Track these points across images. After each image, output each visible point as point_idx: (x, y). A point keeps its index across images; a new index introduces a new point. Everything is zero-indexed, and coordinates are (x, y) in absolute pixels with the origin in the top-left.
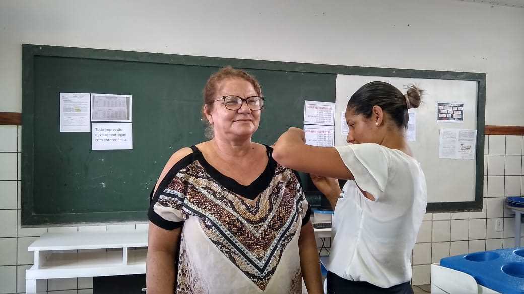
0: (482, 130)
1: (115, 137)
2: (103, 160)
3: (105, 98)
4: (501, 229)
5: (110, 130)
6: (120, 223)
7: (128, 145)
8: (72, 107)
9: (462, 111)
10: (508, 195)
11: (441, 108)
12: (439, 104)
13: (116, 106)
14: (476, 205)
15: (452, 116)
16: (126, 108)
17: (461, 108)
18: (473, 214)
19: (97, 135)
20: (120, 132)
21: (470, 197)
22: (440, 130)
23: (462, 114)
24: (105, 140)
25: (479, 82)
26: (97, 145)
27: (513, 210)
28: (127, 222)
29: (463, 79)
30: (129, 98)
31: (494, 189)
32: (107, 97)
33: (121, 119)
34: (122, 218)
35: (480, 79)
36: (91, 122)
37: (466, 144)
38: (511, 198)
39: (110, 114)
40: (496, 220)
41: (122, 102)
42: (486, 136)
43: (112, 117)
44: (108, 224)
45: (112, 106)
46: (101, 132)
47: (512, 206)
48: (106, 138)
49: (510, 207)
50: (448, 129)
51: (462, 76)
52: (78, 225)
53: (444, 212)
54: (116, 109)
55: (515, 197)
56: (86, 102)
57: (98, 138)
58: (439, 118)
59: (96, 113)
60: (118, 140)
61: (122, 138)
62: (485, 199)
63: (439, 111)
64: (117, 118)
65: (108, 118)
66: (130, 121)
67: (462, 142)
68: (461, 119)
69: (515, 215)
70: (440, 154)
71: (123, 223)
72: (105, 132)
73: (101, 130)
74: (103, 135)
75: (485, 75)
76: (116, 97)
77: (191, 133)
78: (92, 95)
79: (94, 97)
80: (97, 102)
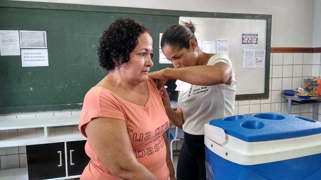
0: (269, 50)
1: (37, 59)
2: (30, 73)
3: (28, 33)
4: (280, 109)
5: (33, 54)
6: (44, 112)
7: (45, 63)
8: (7, 39)
9: (257, 39)
10: (284, 89)
11: (244, 37)
12: (243, 35)
13: (37, 38)
14: (265, 95)
15: (251, 42)
16: (42, 40)
17: (256, 37)
18: (263, 101)
19: (25, 57)
20: (40, 55)
21: (262, 91)
22: (243, 50)
23: (257, 40)
24: (30, 61)
25: (267, 20)
26: (25, 64)
27: (287, 98)
28: (48, 112)
29: (258, 19)
30: (45, 33)
31: (276, 86)
32: (30, 33)
33: (40, 46)
34: (45, 110)
35: (268, 18)
36: (21, 49)
37: (259, 59)
38: (286, 91)
39: (33, 43)
40: (277, 104)
41: (40, 36)
42: (271, 54)
43: (34, 46)
44: (36, 113)
45: (34, 38)
46: (28, 56)
47: (286, 95)
48: (31, 59)
49: (285, 96)
50: (248, 50)
51: (257, 17)
52: (17, 114)
53: (245, 100)
54: (36, 40)
55: (288, 90)
56: (16, 36)
57: (26, 59)
58: (243, 43)
59: (23, 43)
60: (39, 60)
61: (42, 59)
62: (270, 92)
63: (243, 39)
64: (37, 46)
65: (31, 46)
66: (46, 48)
67: (257, 58)
68: (256, 43)
69: (288, 101)
70: (243, 66)
71: (46, 112)
72: (30, 55)
73: (28, 54)
74: (29, 57)
75: (271, 16)
76: (36, 33)
77: (87, 55)
78: (20, 31)
79: (21, 32)
80: (23, 36)
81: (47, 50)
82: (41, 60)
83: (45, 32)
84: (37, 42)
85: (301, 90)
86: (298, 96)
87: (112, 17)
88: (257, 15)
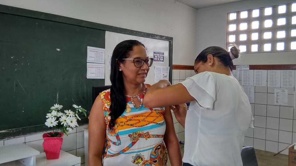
0: (172, 67)
9: (163, 57)
11: (155, 55)
12: (154, 53)
15: (160, 59)
17: (163, 55)
22: (155, 67)
23: (163, 58)
25: (170, 42)
35: (170, 39)
37: (165, 75)
42: (173, 70)
50: (159, 66)
51: (164, 38)
58: (155, 60)
67: (163, 73)
68: (163, 61)
70: (155, 80)
75: (173, 38)
88: (164, 36)
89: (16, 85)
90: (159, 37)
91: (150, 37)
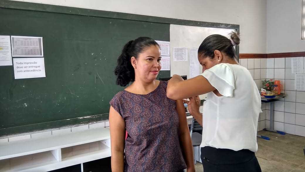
0: (238, 56)
1: (32, 69)
2: (24, 86)
3: (22, 39)
5: (28, 63)
6: (40, 131)
7: (42, 74)
13: (31, 45)
16: (38, 46)
19: (18, 67)
20: (35, 65)
24: (24, 71)
25: (236, 29)
26: (18, 75)
28: (45, 130)
32: (23, 39)
33: (35, 54)
36: (13, 58)
39: (27, 51)
41: (36, 42)
42: (240, 60)
43: (29, 54)
44: (32, 133)
45: (28, 45)
46: (21, 65)
48: (26, 69)
52: (9, 136)
54: (31, 47)
56: (7, 42)
59: (16, 51)
60: (34, 71)
61: (38, 69)
64: (32, 54)
65: (26, 54)
66: (43, 56)
71: (42, 131)
72: (24, 65)
73: (21, 63)
74: (22, 67)
75: (239, 25)
76: (31, 39)
77: (86, 63)
78: (12, 36)
79: (13, 38)
80: (16, 42)
81: (44, 58)
82: (37, 71)
83: (42, 38)
84: (31, 50)
85: (264, 91)
86: (264, 96)
87: (110, 23)
88: (229, 25)
89: (97, 78)
90: (224, 26)
91: (215, 27)
